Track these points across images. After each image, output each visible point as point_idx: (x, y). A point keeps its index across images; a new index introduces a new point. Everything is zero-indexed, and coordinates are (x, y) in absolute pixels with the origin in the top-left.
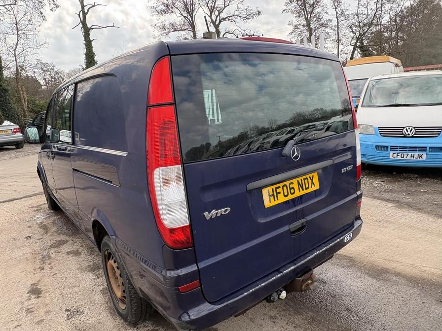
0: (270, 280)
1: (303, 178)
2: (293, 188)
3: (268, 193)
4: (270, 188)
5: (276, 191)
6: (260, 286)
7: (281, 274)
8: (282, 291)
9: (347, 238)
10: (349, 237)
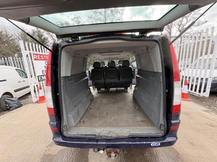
0: (89, 143)
6: (83, 143)
7: (96, 143)
8: (101, 150)
9: (154, 144)
10: (156, 144)
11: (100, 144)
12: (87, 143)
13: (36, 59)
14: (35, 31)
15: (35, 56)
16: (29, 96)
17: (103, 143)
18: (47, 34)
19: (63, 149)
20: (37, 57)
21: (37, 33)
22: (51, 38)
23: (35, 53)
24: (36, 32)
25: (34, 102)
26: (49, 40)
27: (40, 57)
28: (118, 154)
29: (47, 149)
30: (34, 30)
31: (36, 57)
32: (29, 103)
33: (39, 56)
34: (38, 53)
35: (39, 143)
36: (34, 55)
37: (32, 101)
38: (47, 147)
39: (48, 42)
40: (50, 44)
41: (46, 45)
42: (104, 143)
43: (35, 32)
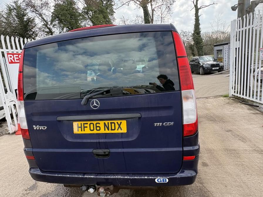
0: (73, 176)
1: (110, 122)
2: (99, 127)
3: (77, 125)
4: (79, 123)
5: (84, 125)
6: (66, 176)
7: (82, 176)
8: (91, 188)
9: (159, 180)
10: (162, 180)
11: (86, 178)
12: (70, 176)
13: (11, 62)
14: (12, 7)
15: (11, 57)
16: (3, 125)
17: (91, 176)
18: (33, 11)
19: (47, 193)
20: (14, 59)
21: (15, 11)
22: (40, 18)
23: (10, 51)
24: (14, 8)
25: (11, 132)
26: (36, 23)
27: (18, 58)
28: (110, 192)
29: (25, 192)
30: (10, 6)
31: (12, 59)
32: (3, 135)
33: (16, 57)
34: (15, 51)
35: (15, 185)
36: (9, 55)
37: (8, 131)
38: (26, 190)
39: (34, 27)
40: (37, 30)
41: (32, 31)
42: (93, 177)
43: (12, 10)
